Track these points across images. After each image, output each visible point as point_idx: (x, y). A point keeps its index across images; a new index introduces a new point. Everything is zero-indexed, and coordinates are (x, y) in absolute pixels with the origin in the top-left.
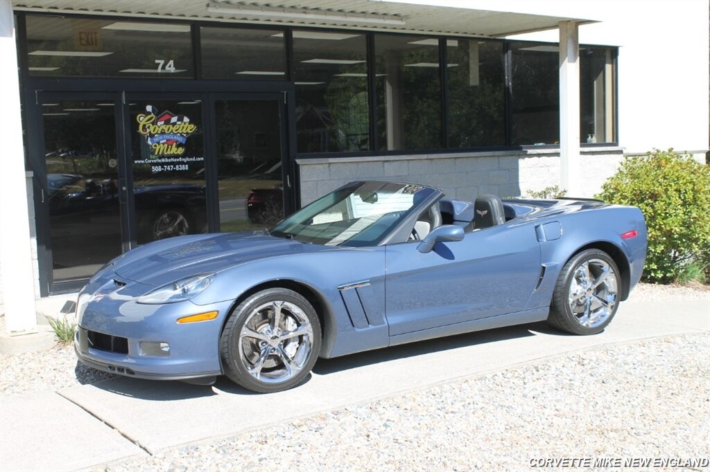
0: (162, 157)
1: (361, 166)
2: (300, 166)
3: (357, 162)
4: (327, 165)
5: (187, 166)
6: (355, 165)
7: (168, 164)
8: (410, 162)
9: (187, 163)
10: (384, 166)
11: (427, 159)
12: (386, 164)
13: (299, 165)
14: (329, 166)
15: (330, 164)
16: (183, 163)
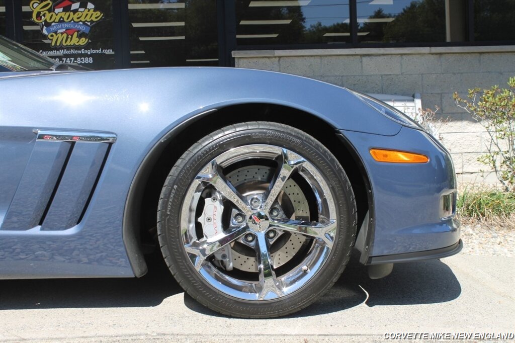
0: (61, 47)
1: (326, 60)
2: (236, 60)
3: (321, 56)
4: (277, 59)
5: (91, 59)
6: (318, 60)
7: (66, 56)
8: (404, 57)
9: (92, 55)
10: (361, 62)
11: (432, 54)
12: (364, 59)
13: (234, 58)
14: (279, 60)
15: (280, 57)
16: (86, 55)
